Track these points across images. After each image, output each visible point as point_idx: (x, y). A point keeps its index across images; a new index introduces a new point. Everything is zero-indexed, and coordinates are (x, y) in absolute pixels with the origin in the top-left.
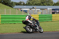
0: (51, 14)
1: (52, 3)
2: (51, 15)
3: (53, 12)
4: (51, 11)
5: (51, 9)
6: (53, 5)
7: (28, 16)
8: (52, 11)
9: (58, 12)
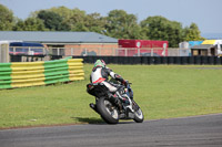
0: (8, 63)
1: (11, 21)
2: (9, 66)
3: (15, 53)
4: (8, 51)
5: (7, 42)
6: (15, 29)
7: (99, 70)
8: (12, 50)
9: (32, 53)
